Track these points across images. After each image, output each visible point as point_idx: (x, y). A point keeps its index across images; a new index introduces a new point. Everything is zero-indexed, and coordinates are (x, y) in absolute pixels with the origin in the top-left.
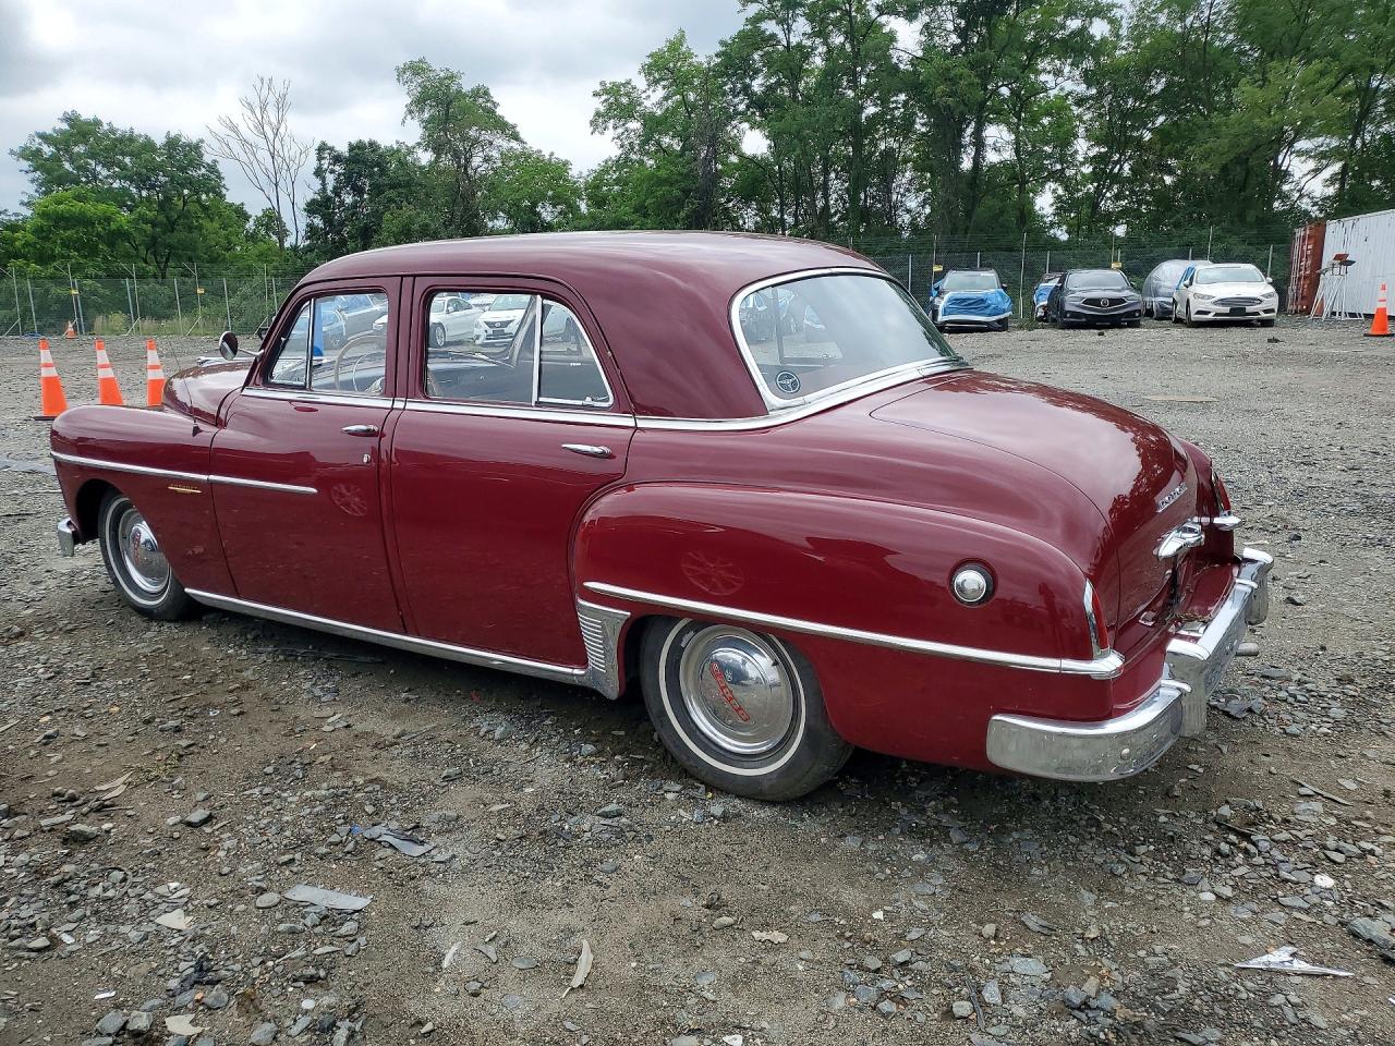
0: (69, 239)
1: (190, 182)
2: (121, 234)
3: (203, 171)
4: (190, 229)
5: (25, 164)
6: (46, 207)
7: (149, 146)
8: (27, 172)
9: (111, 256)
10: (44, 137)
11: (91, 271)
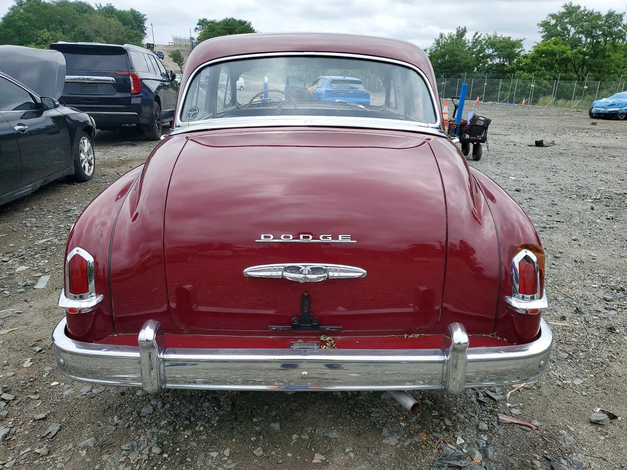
0: (544, 62)
1: (611, 34)
2: (567, 60)
3: (620, 28)
4: (604, 57)
5: (541, 29)
6: (539, 48)
7: (599, 17)
8: (541, 32)
9: (559, 70)
10: (553, 16)
11: (548, 76)
